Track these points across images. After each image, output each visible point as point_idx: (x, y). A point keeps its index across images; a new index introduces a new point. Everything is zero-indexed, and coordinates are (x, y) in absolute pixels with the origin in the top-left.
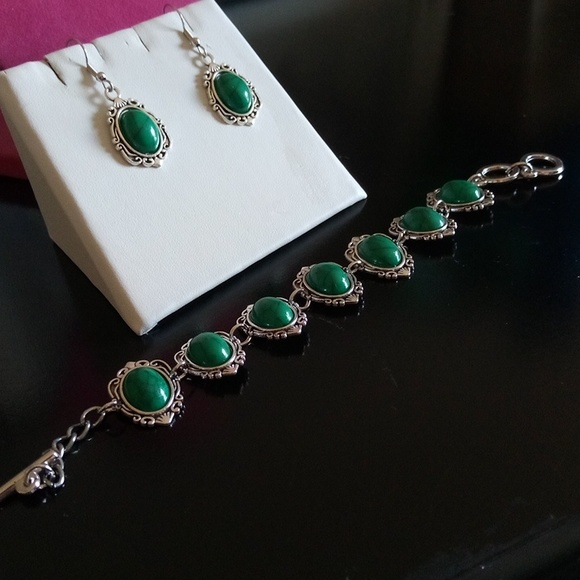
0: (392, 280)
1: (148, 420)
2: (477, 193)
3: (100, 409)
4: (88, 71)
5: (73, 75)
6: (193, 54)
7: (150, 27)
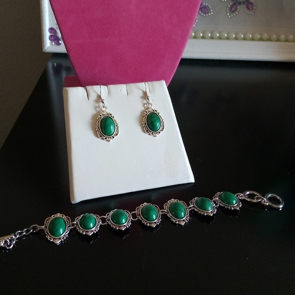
0: (175, 224)
1: (50, 239)
2: (234, 202)
3: (38, 226)
4: (99, 97)
5: (93, 96)
6: (145, 102)
7: (133, 86)
